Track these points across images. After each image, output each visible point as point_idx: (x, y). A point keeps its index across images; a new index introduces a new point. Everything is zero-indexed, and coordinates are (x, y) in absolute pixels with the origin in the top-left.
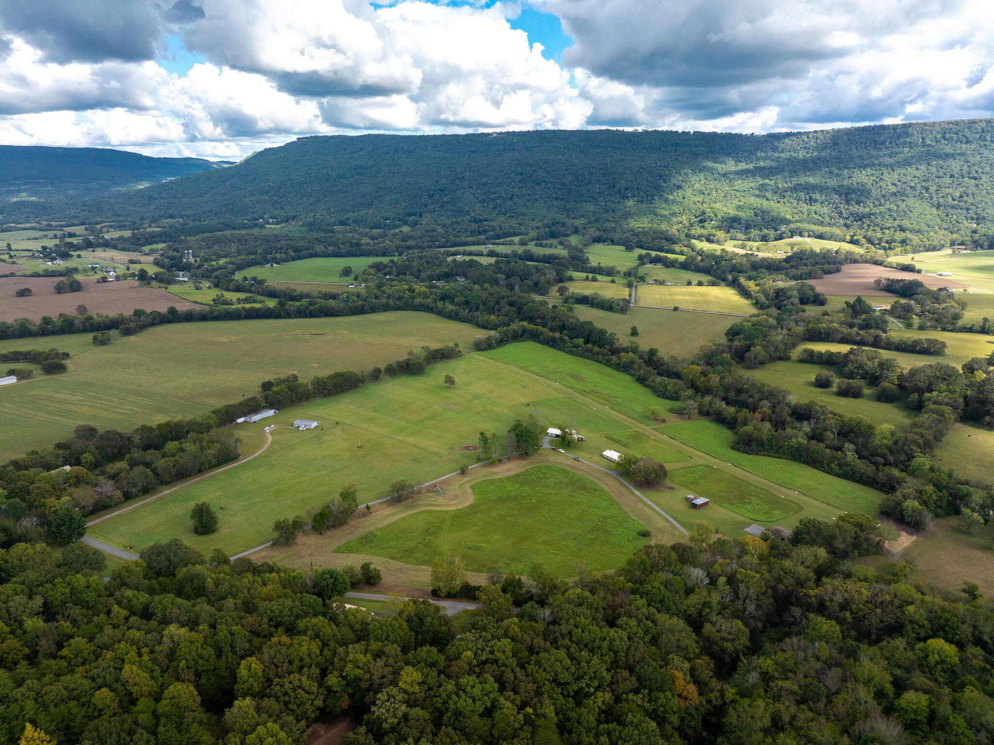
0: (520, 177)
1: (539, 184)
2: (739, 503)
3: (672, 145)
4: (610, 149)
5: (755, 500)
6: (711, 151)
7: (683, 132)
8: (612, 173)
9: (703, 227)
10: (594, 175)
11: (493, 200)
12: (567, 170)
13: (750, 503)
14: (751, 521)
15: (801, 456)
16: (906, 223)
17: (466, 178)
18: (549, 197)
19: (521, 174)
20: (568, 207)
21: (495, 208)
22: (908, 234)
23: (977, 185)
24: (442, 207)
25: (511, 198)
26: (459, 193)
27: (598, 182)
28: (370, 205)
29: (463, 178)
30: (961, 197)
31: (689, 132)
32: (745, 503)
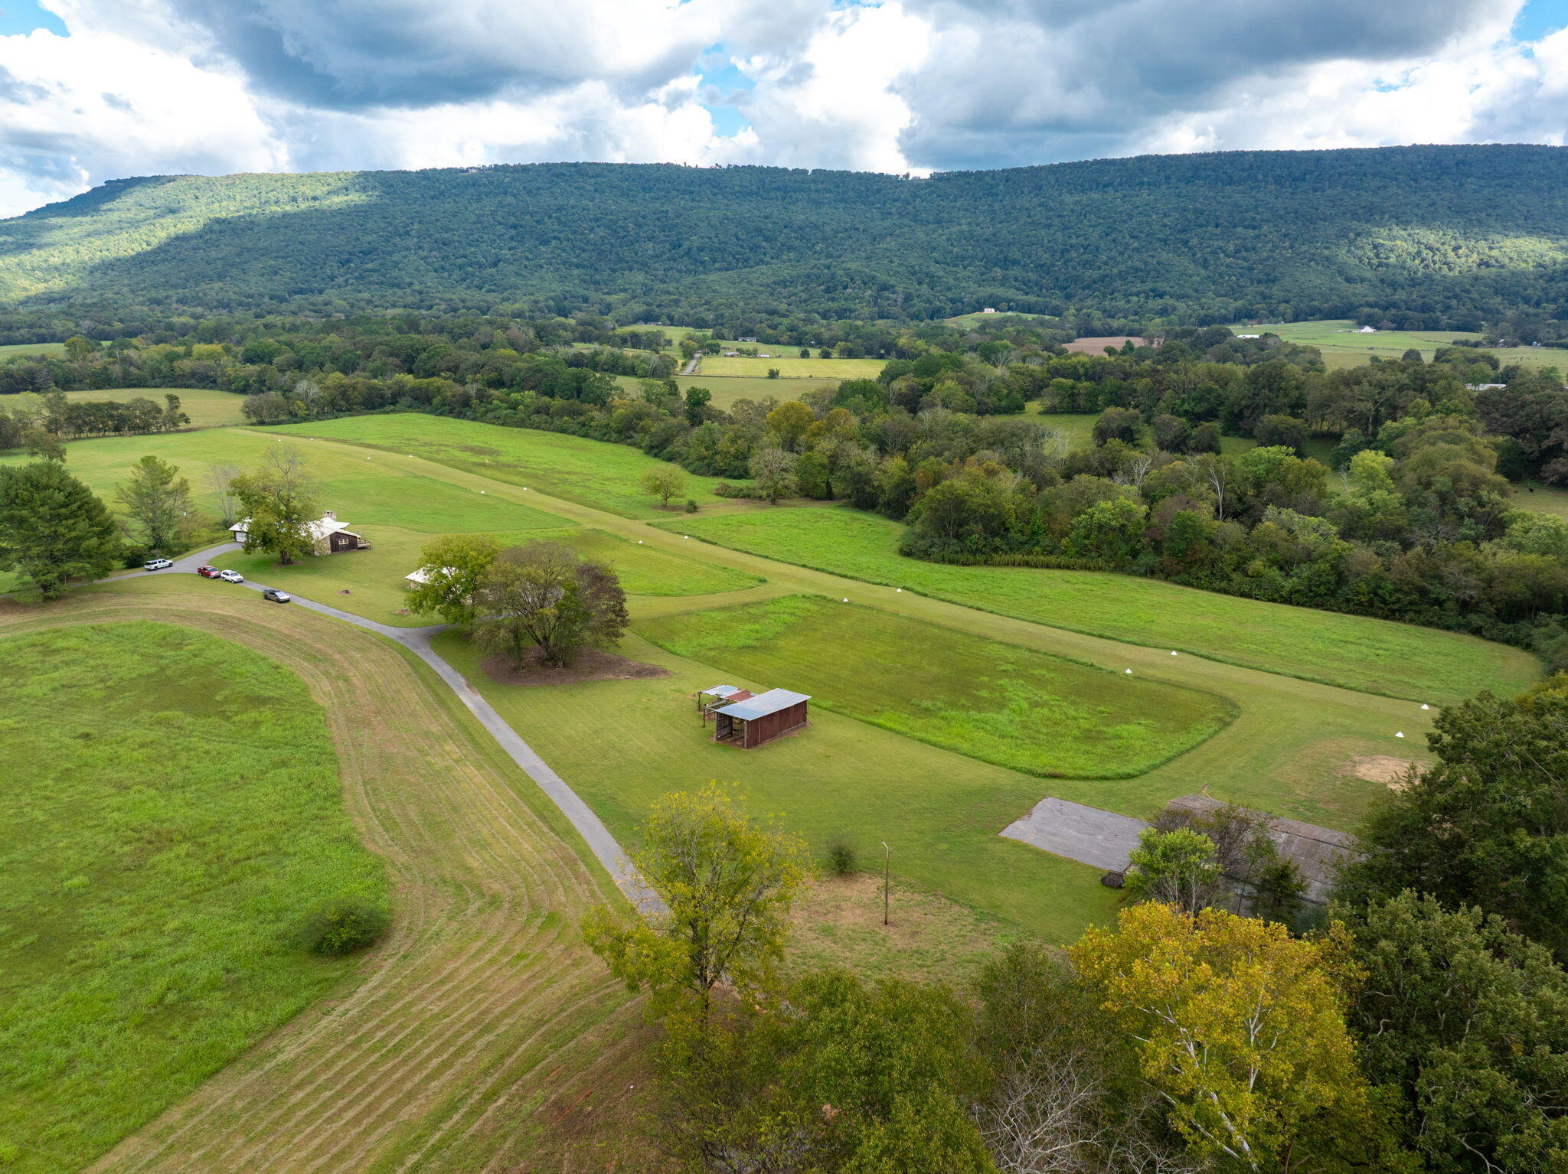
0: (513, 232)
1: (546, 243)
2: (953, 705)
3: (778, 189)
4: (674, 193)
5: (1018, 693)
6: (842, 200)
7: (796, 171)
8: (676, 225)
9: (833, 299)
10: (645, 228)
11: (461, 267)
12: (597, 220)
13: (1000, 705)
14: (1027, 783)
15: (1135, 554)
16: (1162, 286)
17: (413, 233)
18: (564, 263)
19: (514, 227)
20: (598, 277)
21: (464, 280)
22: (1168, 301)
23: (1257, 237)
24: (361, 278)
25: (495, 265)
26: (396, 257)
27: (651, 238)
28: (221, 277)
29: (407, 233)
30: (1237, 251)
31: (805, 172)
32: (979, 704)
